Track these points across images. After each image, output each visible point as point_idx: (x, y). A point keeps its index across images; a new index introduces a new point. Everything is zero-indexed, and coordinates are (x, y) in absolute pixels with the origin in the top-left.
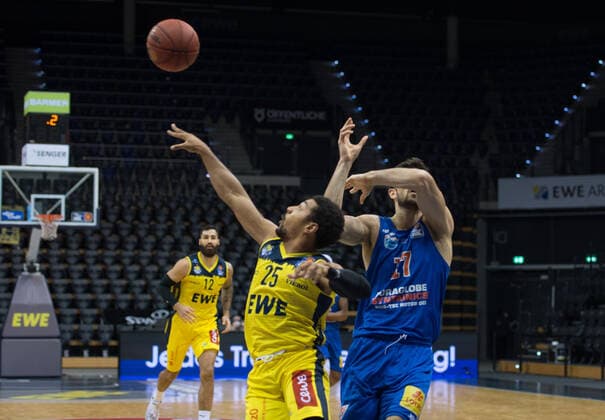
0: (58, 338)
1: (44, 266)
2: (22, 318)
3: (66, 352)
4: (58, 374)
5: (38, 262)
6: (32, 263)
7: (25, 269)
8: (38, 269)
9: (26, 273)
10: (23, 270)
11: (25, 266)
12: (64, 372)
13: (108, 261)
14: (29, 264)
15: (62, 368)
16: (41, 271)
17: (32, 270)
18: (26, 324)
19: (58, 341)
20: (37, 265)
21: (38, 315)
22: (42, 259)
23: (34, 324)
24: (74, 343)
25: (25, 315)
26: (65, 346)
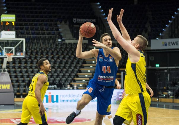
0: (13, 92)
1: (8, 70)
2: (2, 86)
3: (15, 97)
4: (13, 103)
5: (6, 68)
6: (4, 69)
7: (2, 71)
8: (6, 71)
9: (2, 72)
10: (1, 71)
11: (2, 70)
12: (15, 103)
13: (28, 68)
14: (3, 69)
15: (14, 101)
16: (7, 71)
17: (4, 71)
18: (3, 88)
19: (13, 93)
20: (6, 70)
21: (7, 85)
22: (7, 67)
23: (5, 88)
24: (18, 94)
25: (3, 85)
26: (15, 95)
